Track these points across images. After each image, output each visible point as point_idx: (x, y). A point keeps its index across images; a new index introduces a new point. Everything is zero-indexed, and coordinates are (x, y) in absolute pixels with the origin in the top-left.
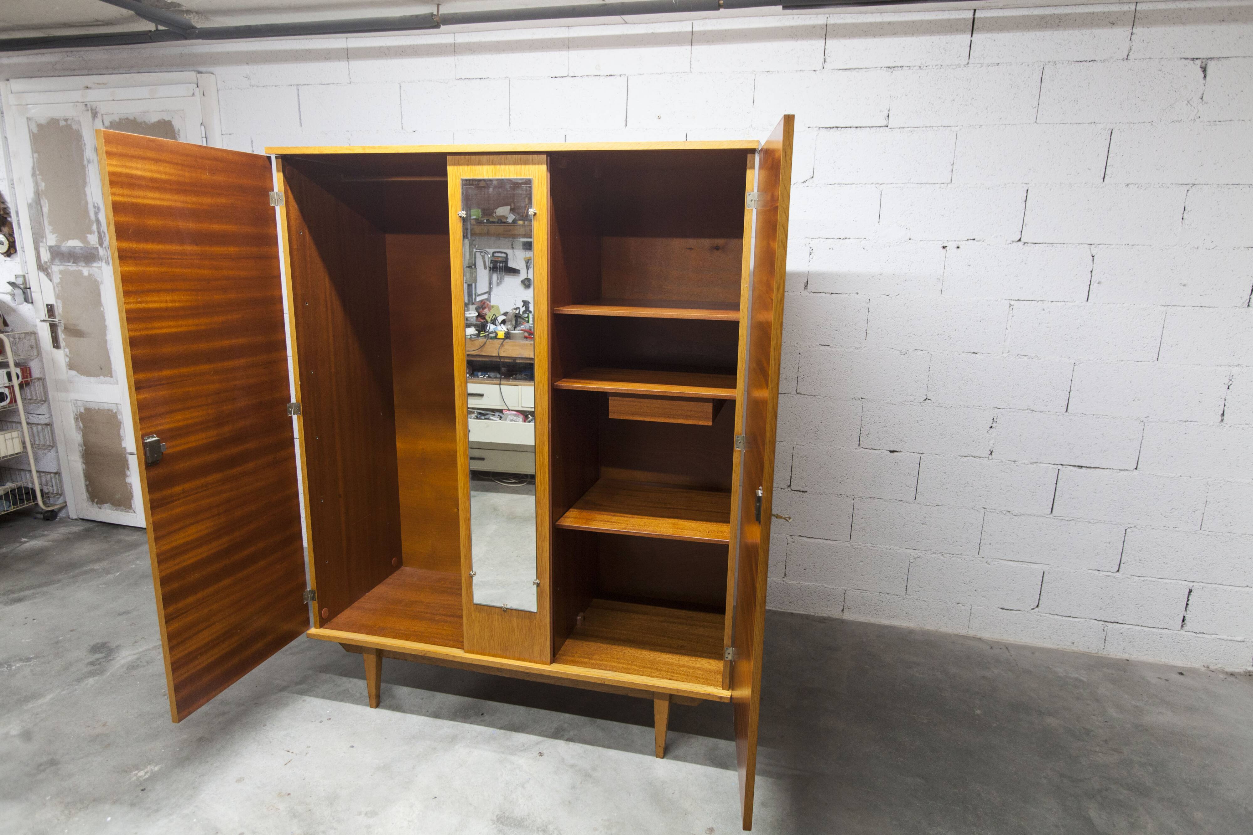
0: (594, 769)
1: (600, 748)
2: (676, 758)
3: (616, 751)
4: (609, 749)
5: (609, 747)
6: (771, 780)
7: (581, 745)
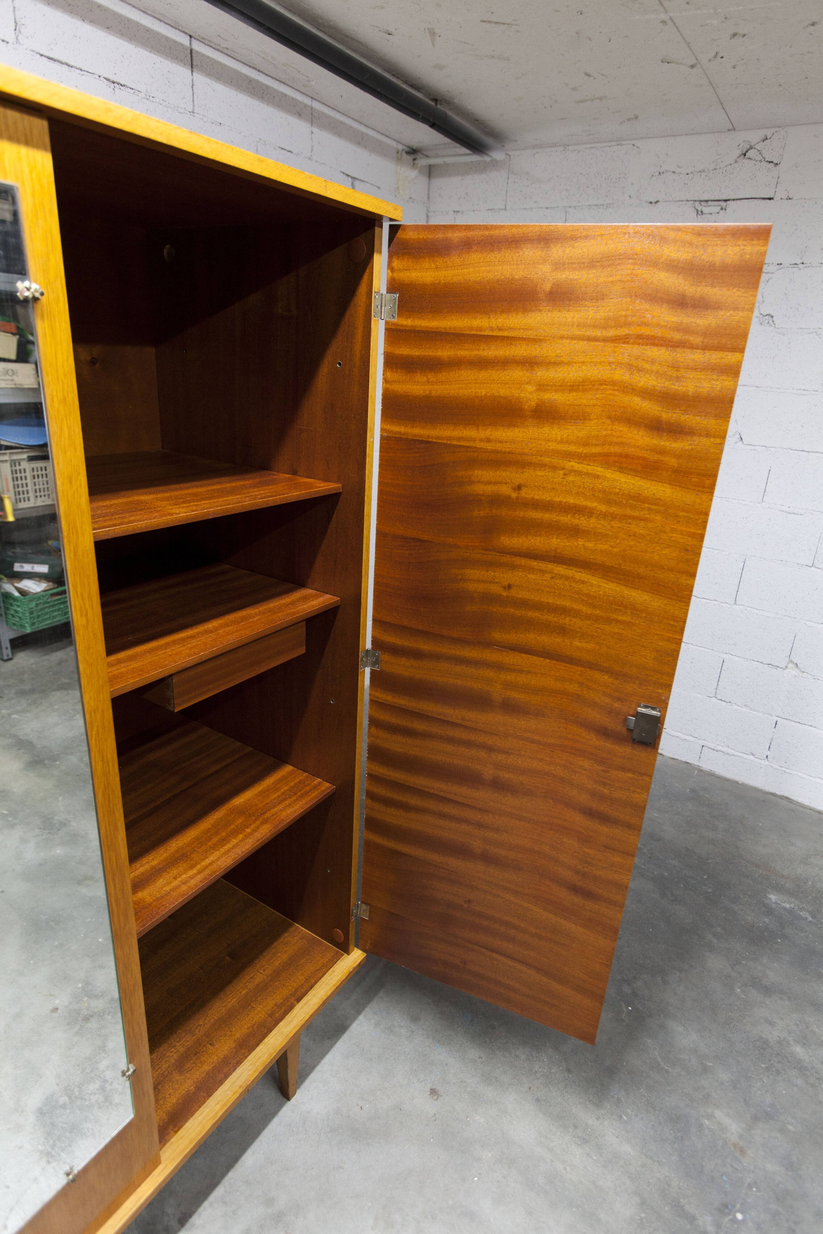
0: (269, 1202)
1: (231, 1174)
2: (303, 1076)
3: (249, 1152)
4: (240, 1162)
5: (236, 1159)
6: (381, 994)
7: (206, 1204)
